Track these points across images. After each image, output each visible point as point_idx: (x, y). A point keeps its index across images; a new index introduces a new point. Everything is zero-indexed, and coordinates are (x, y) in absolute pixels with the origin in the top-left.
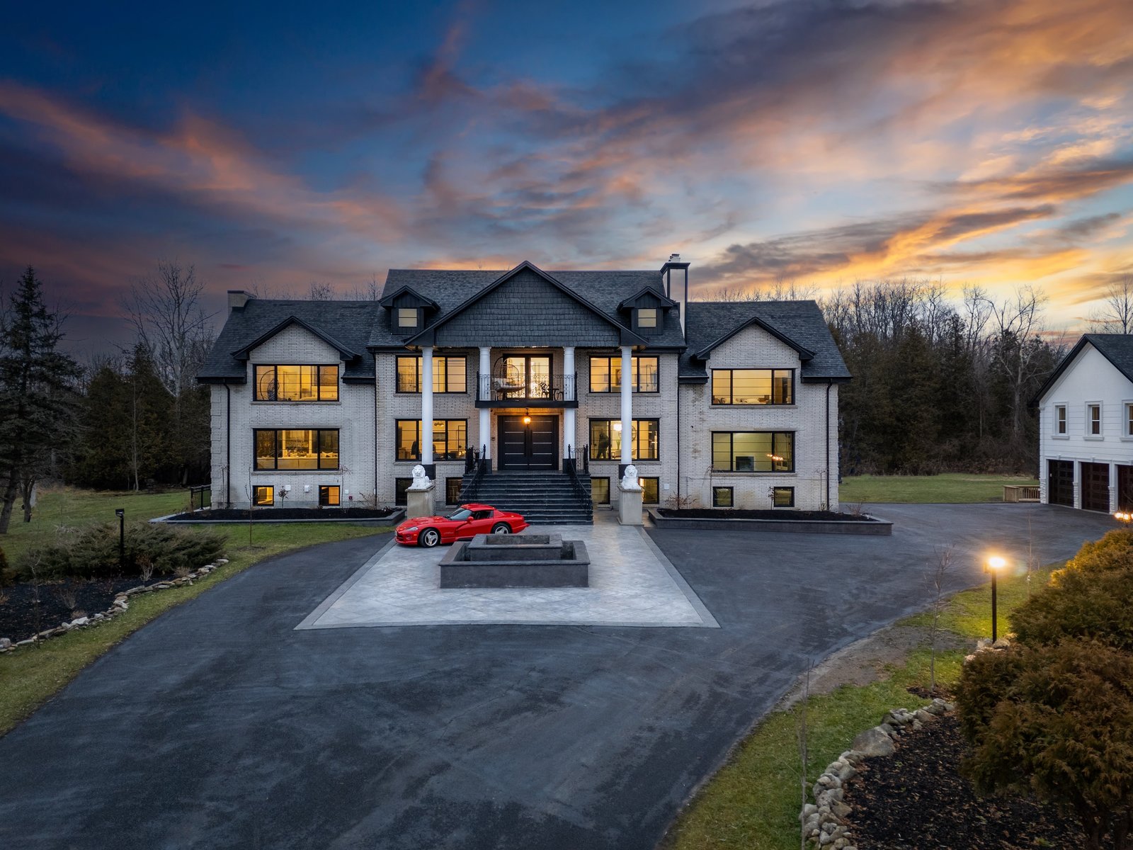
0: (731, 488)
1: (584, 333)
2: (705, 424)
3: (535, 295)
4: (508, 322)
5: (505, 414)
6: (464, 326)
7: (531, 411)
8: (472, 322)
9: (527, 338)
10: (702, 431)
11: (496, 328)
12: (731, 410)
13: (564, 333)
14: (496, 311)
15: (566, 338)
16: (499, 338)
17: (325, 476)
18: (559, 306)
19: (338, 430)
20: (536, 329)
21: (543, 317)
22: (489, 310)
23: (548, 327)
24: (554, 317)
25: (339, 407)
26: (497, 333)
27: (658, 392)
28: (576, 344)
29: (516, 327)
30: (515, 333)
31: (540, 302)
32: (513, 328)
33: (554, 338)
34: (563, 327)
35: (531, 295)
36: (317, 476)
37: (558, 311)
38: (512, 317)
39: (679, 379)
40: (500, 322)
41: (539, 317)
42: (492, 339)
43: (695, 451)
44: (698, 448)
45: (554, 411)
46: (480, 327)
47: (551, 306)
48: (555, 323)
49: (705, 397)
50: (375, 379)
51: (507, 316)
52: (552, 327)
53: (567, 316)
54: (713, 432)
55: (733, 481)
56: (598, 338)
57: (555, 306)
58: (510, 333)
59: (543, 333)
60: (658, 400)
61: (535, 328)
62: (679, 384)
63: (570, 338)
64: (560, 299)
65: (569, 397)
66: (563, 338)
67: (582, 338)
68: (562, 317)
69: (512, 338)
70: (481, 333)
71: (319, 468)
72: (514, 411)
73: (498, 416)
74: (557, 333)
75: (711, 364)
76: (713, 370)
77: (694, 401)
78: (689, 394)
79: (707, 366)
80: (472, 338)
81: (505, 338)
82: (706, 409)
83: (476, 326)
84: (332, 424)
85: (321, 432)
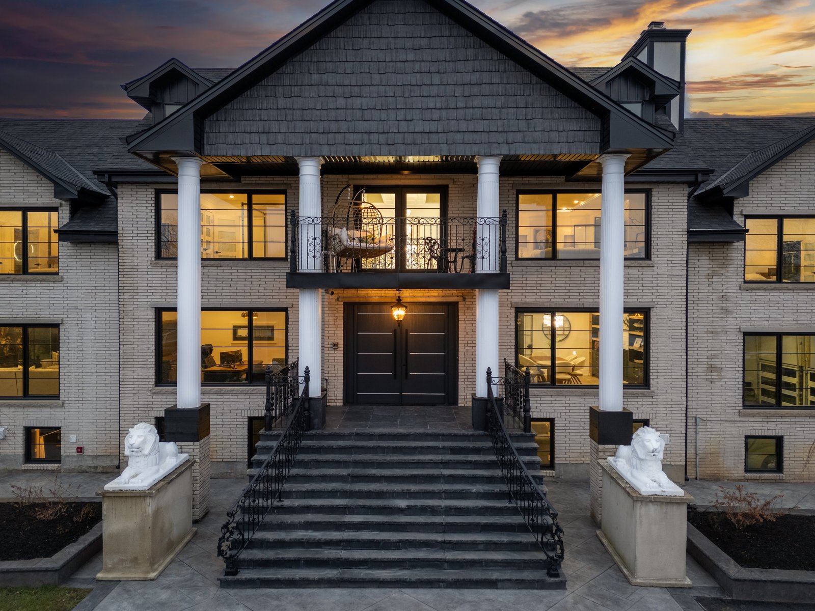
0: (779, 440)
1: (523, 125)
2: (731, 320)
3: (418, 43)
4: (358, 102)
5: (357, 300)
6: (264, 112)
7: (407, 294)
8: (281, 103)
9: (399, 138)
10: (725, 331)
11: (333, 114)
12: (780, 294)
13: (480, 125)
14: (331, 79)
15: (485, 135)
16: (339, 137)
17: (35, 410)
18: (470, 65)
19: (57, 326)
20: (419, 117)
21: (434, 91)
22: (316, 77)
23: (444, 114)
24: (459, 91)
25: (58, 286)
26: (333, 126)
27: (648, 256)
28: (505, 150)
29: (376, 114)
30: (373, 126)
31: (427, 57)
32: (368, 115)
33: (458, 137)
34: (478, 112)
35: (409, 44)
36: (21, 410)
37: (467, 78)
38: (366, 91)
39: (689, 232)
40: (341, 102)
41: (425, 91)
42: (323, 139)
43: (712, 369)
44: (717, 363)
45: (450, 295)
46: (298, 113)
47: (450, 67)
48: (460, 105)
49: (732, 268)
50: (116, 233)
51: (356, 89)
52: (452, 114)
53: (486, 89)
54: (745, 334)
55: (785, 426)
56: (554, 136)
57: (460, 66)
58: (363, 126)
59: (433, 126)
60: (648, 273)
61: (417, 114)
62: (689, 243)
63: (494, 137)
64: (471, 52)
65: (487, 264)
66: (476, 137)
67: (519, 136)
68: (476, 90)
69: (366, 136)
70: (300, 127)
71: (26, 395)
72: (375, 294)
73: (345, 303)
74: (463, 126)
75: (742, 206)
76: (748, 217)
77: (710, 276)
78: (703, 263)
79: (736, 211)
80: (280, 138)
81: (351, 138)
82: (732, 290)
83: (288, 112)
84: (46, 316)
85: (30, 330)
